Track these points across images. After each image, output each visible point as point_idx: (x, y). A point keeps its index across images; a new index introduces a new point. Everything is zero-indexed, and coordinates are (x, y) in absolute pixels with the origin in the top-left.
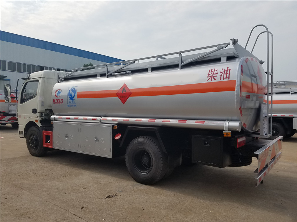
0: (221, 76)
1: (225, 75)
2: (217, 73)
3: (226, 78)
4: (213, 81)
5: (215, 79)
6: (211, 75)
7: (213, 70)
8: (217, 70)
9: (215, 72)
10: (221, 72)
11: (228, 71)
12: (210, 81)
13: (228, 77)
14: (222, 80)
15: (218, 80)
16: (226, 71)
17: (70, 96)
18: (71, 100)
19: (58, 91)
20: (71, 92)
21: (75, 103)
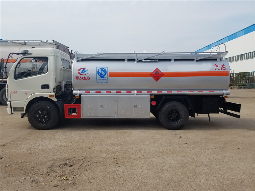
0: (221, 68)
1: (223, 68)
2: (219, 67)
3: (224, 69)
4: (218, 70)
5: (219, 70)
6: (216, 67)
7: (216, 65)
8: (218, 65)
9: (218, 66)
10: (221, 67)
11: (224, 66)
12: (216, 70)
13: (225, 69)
14: (222, 70)
15: (220, 70)
16: (223, 66)
17: (100, 75)
18: (101, 78)
19: (82, 70)
20: (100, 71)
21: (106, 80)
